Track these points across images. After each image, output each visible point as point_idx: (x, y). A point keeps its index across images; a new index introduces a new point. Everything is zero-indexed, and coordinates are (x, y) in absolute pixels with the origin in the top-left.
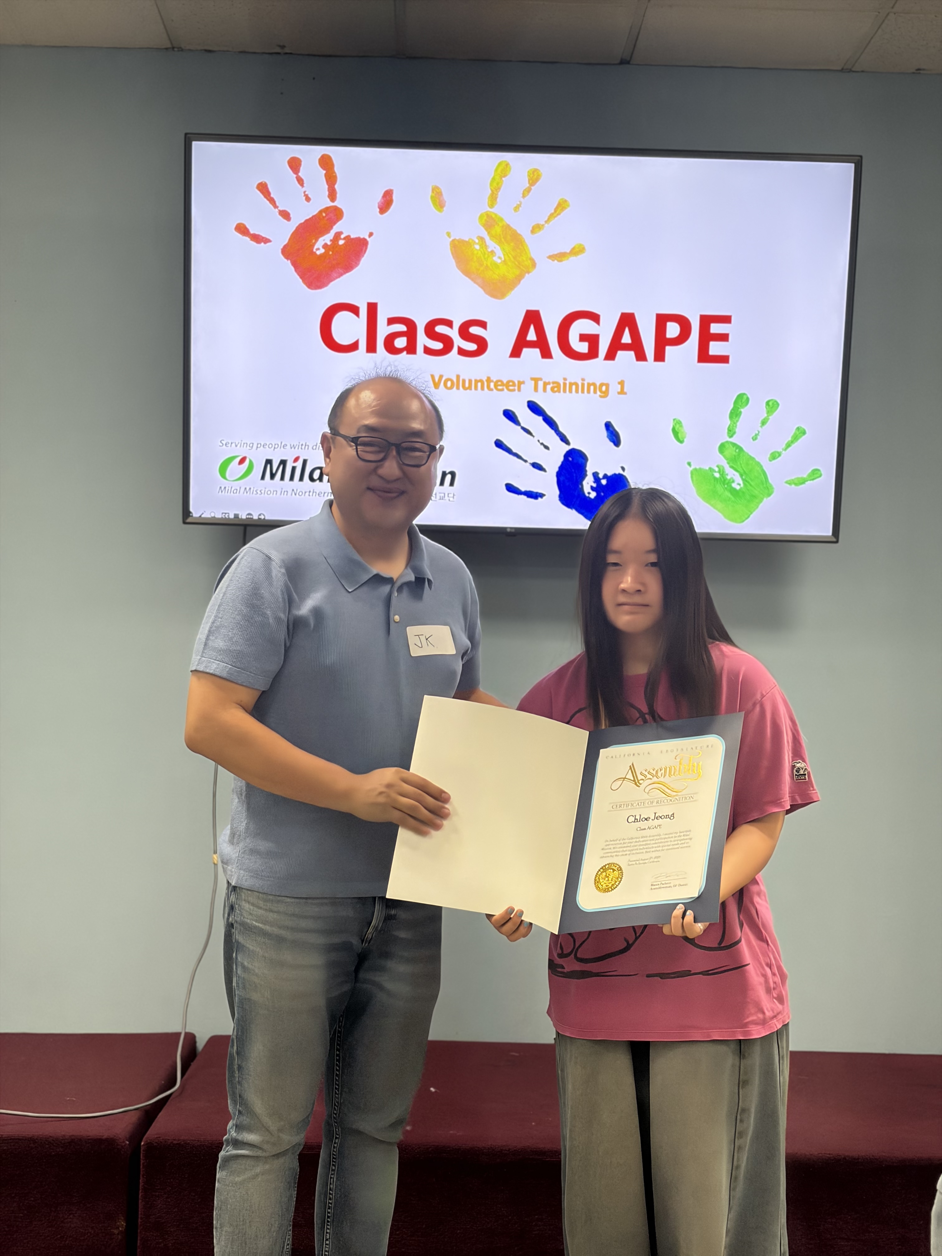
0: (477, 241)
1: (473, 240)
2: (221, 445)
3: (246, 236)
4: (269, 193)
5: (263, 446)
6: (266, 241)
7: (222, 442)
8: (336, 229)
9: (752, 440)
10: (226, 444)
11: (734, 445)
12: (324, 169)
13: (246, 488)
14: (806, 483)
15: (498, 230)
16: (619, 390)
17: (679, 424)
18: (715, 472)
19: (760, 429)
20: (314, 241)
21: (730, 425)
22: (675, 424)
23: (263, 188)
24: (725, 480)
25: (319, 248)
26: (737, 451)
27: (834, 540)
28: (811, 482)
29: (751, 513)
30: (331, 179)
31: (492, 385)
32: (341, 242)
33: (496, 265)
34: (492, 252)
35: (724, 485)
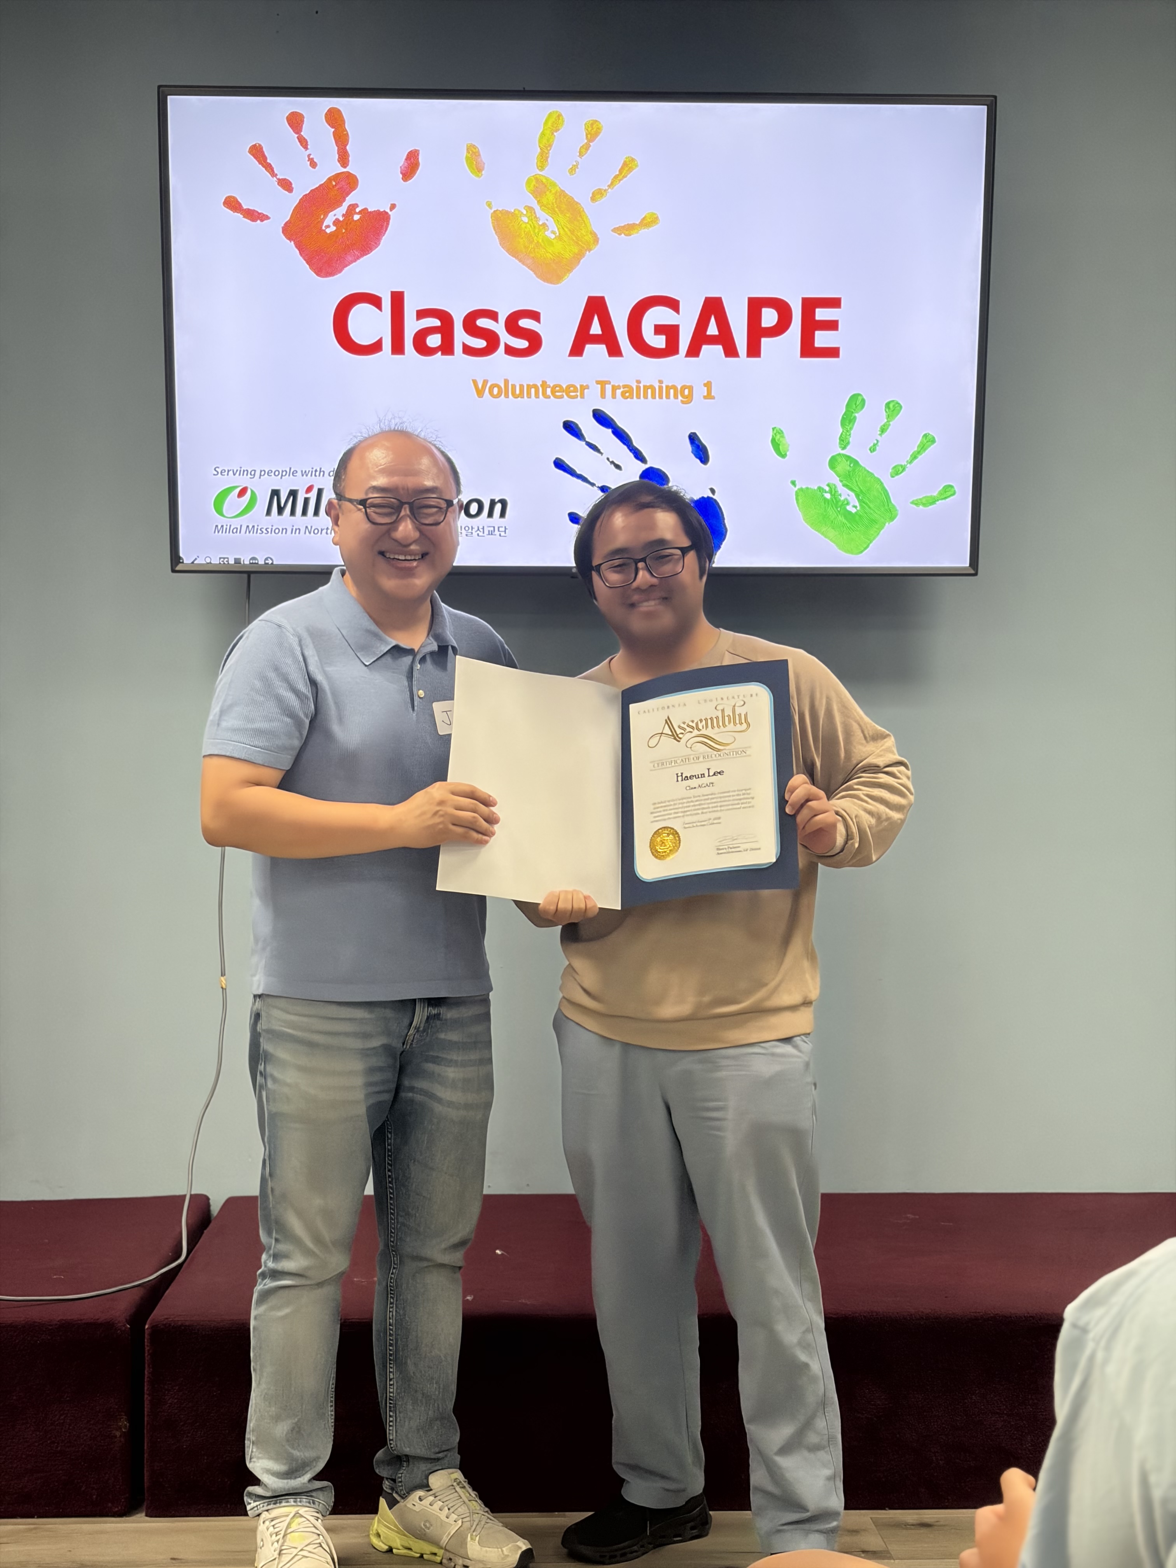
0: (525, 212)
1: (519, 211)
2: (216, 473)
3: (238, 213)
4: (265, 158)
5: (268, 473)
6: (263, 217)
7: (217, 469)
8: (349, 200)
9: (869, 452)
10: (221, 472)
11: (848, 458)
12: (332, 128)
13: (248, 527)
14: (937, 503)
15: (550, 197)
16: (706, 394)
17: (779, 433)
18: (826, 492)
19: (879, 438)
20: (322, 217)
21: (842, 434)
22: (775, 434)
23: (257, 152)
24: (837, 502)
25: (329, 222)
26: (852, 465)
27: (972, 572)
28: (943, 501)
29: (871, 543)
30: (341, 139)
31: (549, 390)
32: (356, 217)
33: (550, 243)
34: (544, 224)
35: (837, 508)
